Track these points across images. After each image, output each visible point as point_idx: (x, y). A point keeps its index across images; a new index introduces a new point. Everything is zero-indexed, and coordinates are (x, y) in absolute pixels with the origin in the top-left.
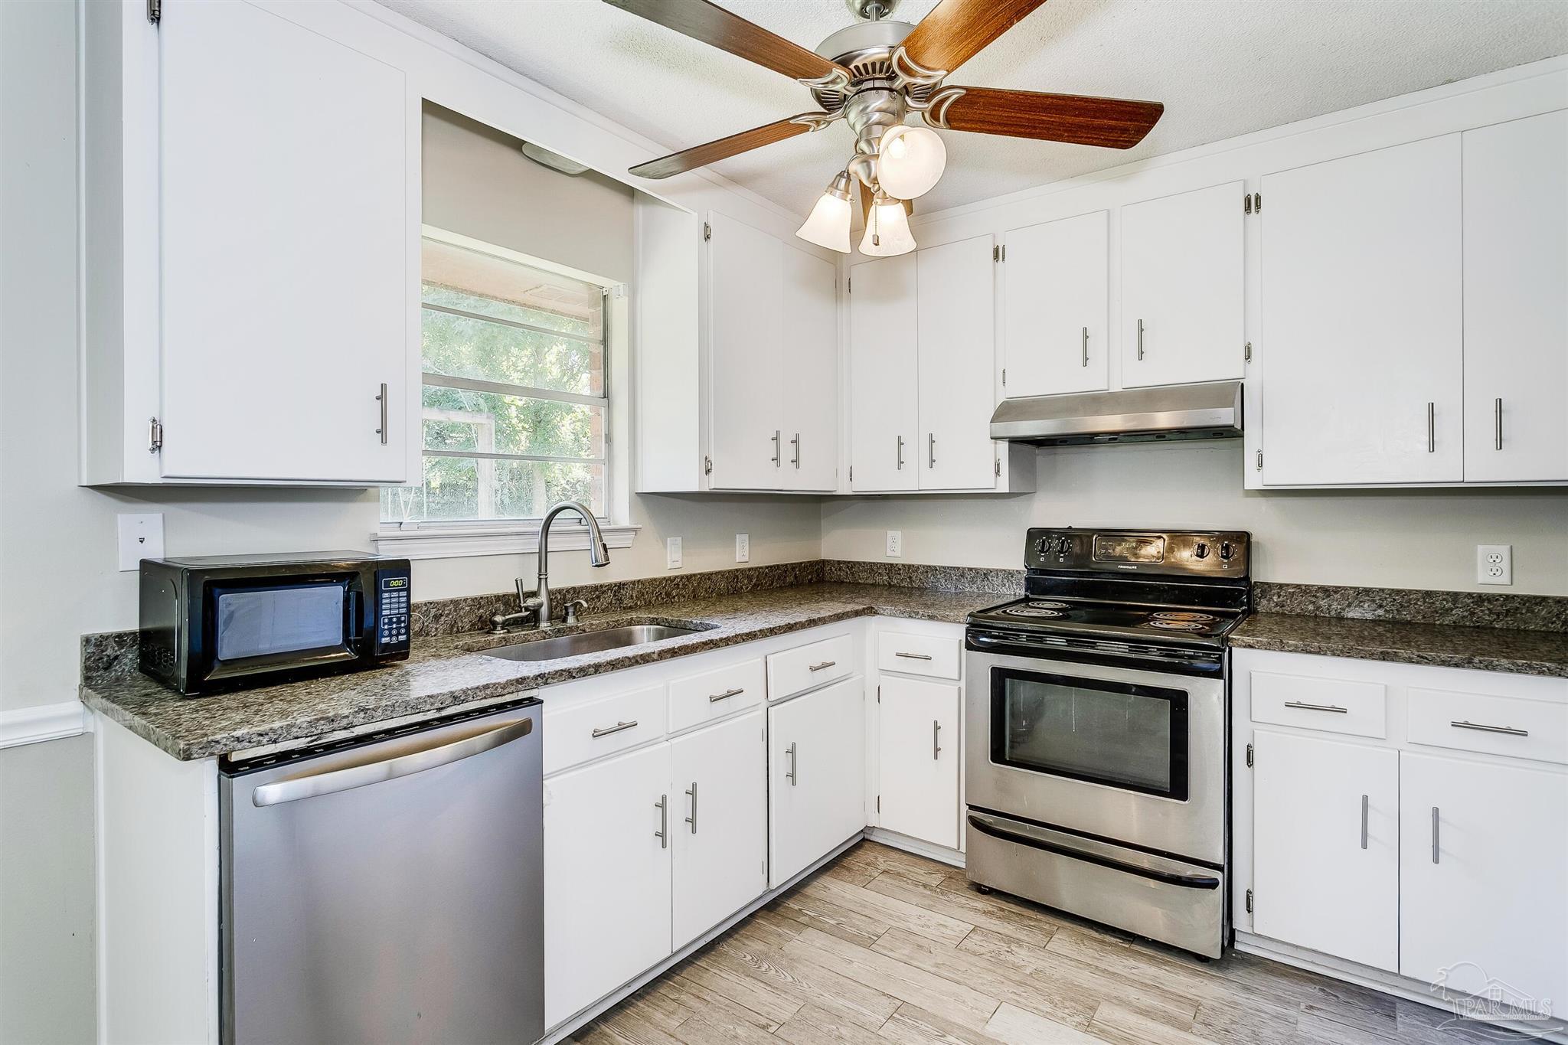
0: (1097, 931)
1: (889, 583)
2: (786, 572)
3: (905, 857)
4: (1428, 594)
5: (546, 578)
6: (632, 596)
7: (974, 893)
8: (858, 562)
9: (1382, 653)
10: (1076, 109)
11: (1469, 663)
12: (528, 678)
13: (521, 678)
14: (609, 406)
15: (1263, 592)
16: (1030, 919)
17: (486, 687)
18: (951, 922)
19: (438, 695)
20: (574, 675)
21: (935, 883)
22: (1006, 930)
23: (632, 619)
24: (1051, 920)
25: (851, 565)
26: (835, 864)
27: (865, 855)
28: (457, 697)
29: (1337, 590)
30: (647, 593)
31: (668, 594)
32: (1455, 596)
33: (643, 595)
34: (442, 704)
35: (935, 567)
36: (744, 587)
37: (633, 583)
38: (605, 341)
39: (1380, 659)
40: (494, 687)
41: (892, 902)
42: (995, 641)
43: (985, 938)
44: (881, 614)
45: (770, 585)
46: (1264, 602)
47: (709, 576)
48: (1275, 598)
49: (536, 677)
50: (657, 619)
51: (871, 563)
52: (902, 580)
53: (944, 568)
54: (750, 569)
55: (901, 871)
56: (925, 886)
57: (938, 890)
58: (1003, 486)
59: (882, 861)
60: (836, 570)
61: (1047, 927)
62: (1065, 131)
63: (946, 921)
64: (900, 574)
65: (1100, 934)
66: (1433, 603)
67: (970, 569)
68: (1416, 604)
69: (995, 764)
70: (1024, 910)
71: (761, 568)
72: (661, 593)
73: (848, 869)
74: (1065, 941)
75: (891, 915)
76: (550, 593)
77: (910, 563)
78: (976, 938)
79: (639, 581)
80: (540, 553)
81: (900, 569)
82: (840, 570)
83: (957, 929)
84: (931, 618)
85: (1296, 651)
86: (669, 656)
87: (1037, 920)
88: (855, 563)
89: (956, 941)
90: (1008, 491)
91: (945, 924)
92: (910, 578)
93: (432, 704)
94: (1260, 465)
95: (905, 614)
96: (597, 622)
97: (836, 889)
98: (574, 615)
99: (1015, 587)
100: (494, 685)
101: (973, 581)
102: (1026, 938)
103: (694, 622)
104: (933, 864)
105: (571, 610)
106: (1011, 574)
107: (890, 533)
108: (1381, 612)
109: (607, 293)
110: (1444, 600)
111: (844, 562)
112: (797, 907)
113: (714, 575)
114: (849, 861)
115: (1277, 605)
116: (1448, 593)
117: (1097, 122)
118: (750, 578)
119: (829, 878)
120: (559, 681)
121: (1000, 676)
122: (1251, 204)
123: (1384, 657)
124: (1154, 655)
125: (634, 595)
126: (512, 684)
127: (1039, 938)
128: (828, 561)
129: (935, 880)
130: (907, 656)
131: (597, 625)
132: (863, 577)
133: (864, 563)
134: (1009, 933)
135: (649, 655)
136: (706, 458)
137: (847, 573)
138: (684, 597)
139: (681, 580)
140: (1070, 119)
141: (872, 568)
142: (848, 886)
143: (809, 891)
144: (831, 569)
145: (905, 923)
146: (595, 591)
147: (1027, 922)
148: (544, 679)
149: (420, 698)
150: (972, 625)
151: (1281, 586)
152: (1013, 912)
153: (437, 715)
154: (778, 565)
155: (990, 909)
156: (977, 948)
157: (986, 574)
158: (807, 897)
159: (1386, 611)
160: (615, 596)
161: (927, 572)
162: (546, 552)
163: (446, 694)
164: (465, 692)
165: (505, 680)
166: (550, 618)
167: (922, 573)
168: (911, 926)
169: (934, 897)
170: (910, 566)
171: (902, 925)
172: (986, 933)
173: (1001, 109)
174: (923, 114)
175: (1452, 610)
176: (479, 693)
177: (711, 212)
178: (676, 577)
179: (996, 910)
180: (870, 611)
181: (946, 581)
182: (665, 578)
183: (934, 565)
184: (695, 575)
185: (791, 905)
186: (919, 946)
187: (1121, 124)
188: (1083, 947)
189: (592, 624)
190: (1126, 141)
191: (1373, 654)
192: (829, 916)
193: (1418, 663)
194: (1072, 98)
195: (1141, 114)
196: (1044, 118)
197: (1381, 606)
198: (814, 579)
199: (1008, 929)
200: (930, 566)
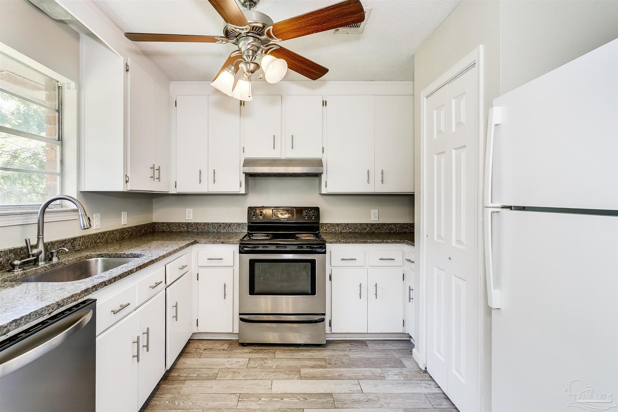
0: (287, 347)
1: (187, 231)
2: (141, 228)
3: (209, 342)
4: (361, 224)
5: (43, 237)
6: (79, 244)
7: (242, 347)
8: (172, 223)
9: (364, 241)
10: (307, 64)
11: (383, 242)
12: (89, 288)
13: (86, 289)
14: (62, 145)
15: (321, 226)
16: (265, 350)
17: (72, 296)
18: (240, 360)
19: (51, 305)
20: (107, 284)
21: (226, 348)
22: (260, 356)
23: (87, 255)
24: (271, 348)
25: (169, 224)
26: (183, 353)
27: (193, 346)
28: (60, 304)
29: (340, 224)
30: (86, 242)
31: (95, 242)
32: (367, 224)
33: (84, 243)
34: (53, 309)
35: (208, 223)
36: (126, 236)
37: (80, 237)
38: (60, 110)
39: (363, 243)
40: (76, 296)
41: (214, 360)
42: (250, 249)
43: (255, 361)
44: (200, 243)
45: (136, 235)
46: (322, 229)
47: (112, 232)
48: (324, 228)
49: (92, 288)
50: (101, 254)
51: (179, 223)
52: (193, 229)
53: (212, 223)
54: (129, 228)
55: (211, 347)
56: (223, 350)
57: (229, 350)
58: (243, 191)
59: (201, 345)
60: (161, 226)
61: (272, 351)
62: (301, 70)
63: (238, 360)
64: (192, 227)
65: (288, 347)
66: (363, 227)
67: (223, 223)
68: (359, 227)
69: (251, 296)
70: (262, 347)
71: (133, 227)
72: (92, 242)
73: (189, 353)
74: (280, 354)
75: (217, 365)
76: (46, 245)
77: (197, 222)
78: (252, 362)
79: (83, 236)
80: (39, 223)
81: (192, 225)
82: (163, 226)
83: (244, 361)
84: (223, 243)
85: (343, 243)
86: (139, 269)
87: (268, 350)
88: (171, 223)
89: (245, 365)
90: (244, 193)
91: (238, 361)
92: (197, 228)
93: (48, 310)
94: (326, 186)
95: (211, 242)
96: (71, 259)
97: (189, 362)
98: (57, 256)
99: (241, 229)
100: (75, 294)
101: (224, 228)
102: (267, 357)
103: (127, 253)
104: (221, 342)
105: (55, 254)
106: (239, 224)
107: (187, 210)
108: (351, 230)
109: (61, 85)
110: (365, 225)
111: (166, 223)
112: (176, 375)
113: (114, 231)
114: (188, 349)
115: (325, 230)
116: (366, 224)
117: (311, 69)
118: (128, 232)
119: (183, 359)
120: (101, 288)
121: (252, 263)
122: (325, 103)
123: (365, 242)
124: (305, 249)
125: (80, 244)
126: (83, 293)
127: (272, 355)
128: (157, 223)
129: (226, 346)
130: (211, 259)
131: (71, 260)
132: (175, 229)
133: (175, 223)
134: (261, 357)
135: (132, 270)
136: (126, 175)
137: (167, 227)
138: (102, 243)
139: (101, 235)
140: (304, 66)
141: (179, 225)
142: (193, 359)
143: (178, 366)
144: (158, 226)
145: (224, 366)
146: (62, 243)
147: (265, 351)
148: (95, 288)
149: (43, 308)
150: (240, 244)
151: (326, 224)
152: (259, 349)
153: (49, 317)
154: (139, 226)
155: (250, 351)
156: (254, 366)
157: (230, 225)
158: (178, 369)
159: (352, 230)
160: (71, 245)
161: (205, 225)
162: (43, 223)
163: (55, 304)
164: (63, 301)
165: (80, 291)
166: (45, 260)
167: (202, 226)
168: (227, 366)
169: (228, 353)
170: (197, 223)
171: (223, 367)
172: (254, 359)
173: (286, 57)
174: (262, 50)
175: (367, 228)
176: (69, 300)
177: (129, 59)
178: (99, 233)
179: (253, 351)
180: (195, 242)
181: (213, 228)
182: (94, 234)
183: (208, 222)
184: (107, 232)
185: (173, 375)
186: (234, 372)
187: (316, 72)
188: (286, 354)
189: (69, 260)
190: (315, 78)
191: (362, 242)
192: (192, 373)
193: (372, 243)
194: (308, 60)
195: (323, 71)
196: (297, 64)
197: (351, 228)
198: (151, 231)
199: (260, 355)
200: (206, 223)
